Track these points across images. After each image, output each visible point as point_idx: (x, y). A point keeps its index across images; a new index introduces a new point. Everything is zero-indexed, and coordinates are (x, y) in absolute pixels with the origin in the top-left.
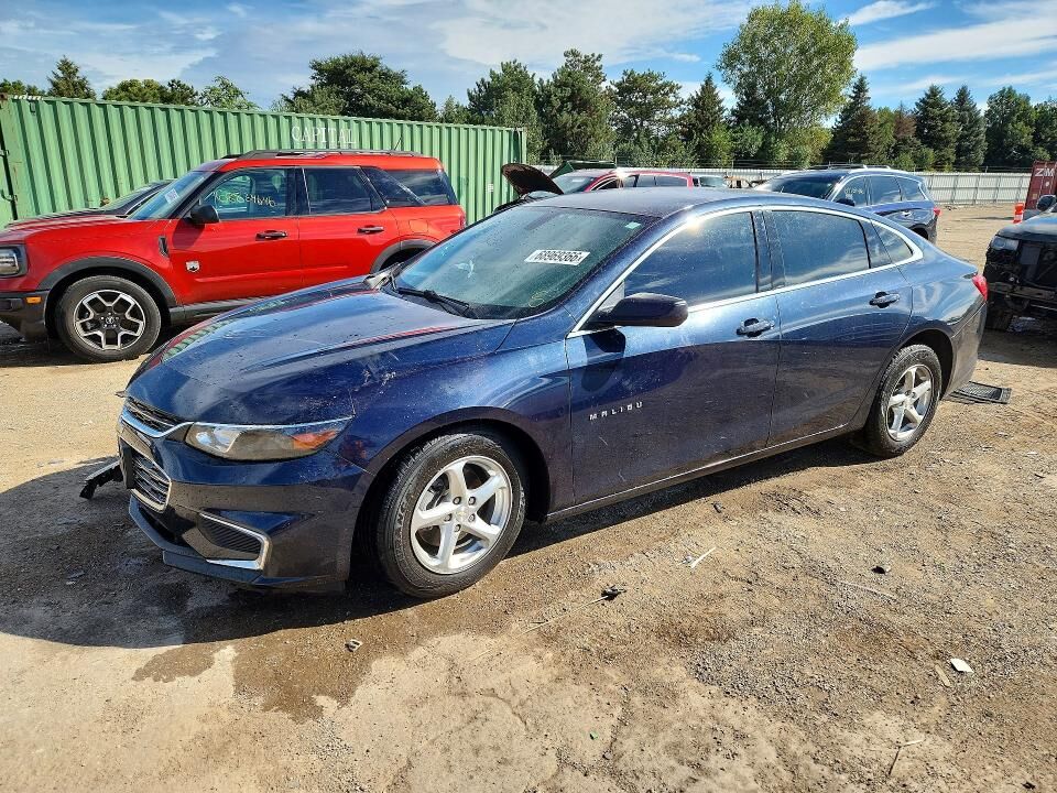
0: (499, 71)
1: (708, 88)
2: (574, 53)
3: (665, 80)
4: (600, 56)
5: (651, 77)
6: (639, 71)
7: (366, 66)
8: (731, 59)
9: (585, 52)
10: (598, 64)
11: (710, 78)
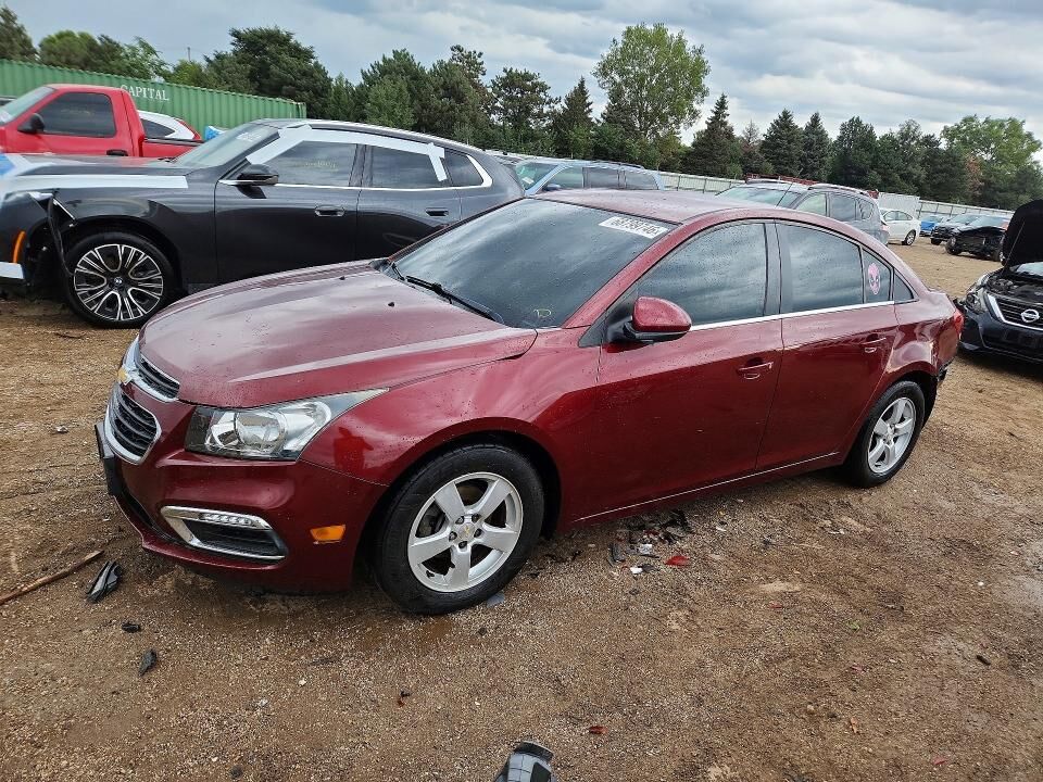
0: (390, 56)
1: (581, 92)
2: (459, 49)
3: (539, 80)
4: (481, 54)
5: (527, 77)
7: (277, 40)
8: (604, 70)
10: (479, 61)
11: (583, 82)
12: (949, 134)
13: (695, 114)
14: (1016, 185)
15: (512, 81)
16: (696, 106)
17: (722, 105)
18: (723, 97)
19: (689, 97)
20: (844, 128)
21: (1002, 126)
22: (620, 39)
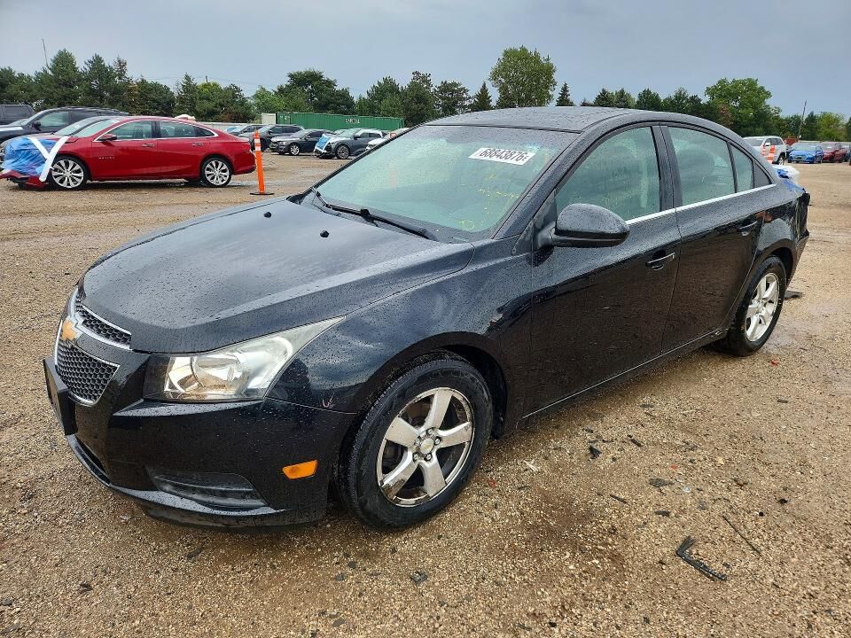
0: (382, 82)
1: (484, 90)
2: (418, 73)
3: (462, 86)
4: (430, 75)
5: (455, 85)
6: (449, 82)
8: (495, 76)
9: (423, 72)
10: (429, 78)
11: (485, 85)
12: (710, 91)
13: (550, 97)
14: (754, 122)
15: (446, 88)
16: (551, 93)
17: (565, 89)
18: (566, 85)
19: (547, 87)
20: (640, 96)
21: (744, 84)
22: (501, 57)
